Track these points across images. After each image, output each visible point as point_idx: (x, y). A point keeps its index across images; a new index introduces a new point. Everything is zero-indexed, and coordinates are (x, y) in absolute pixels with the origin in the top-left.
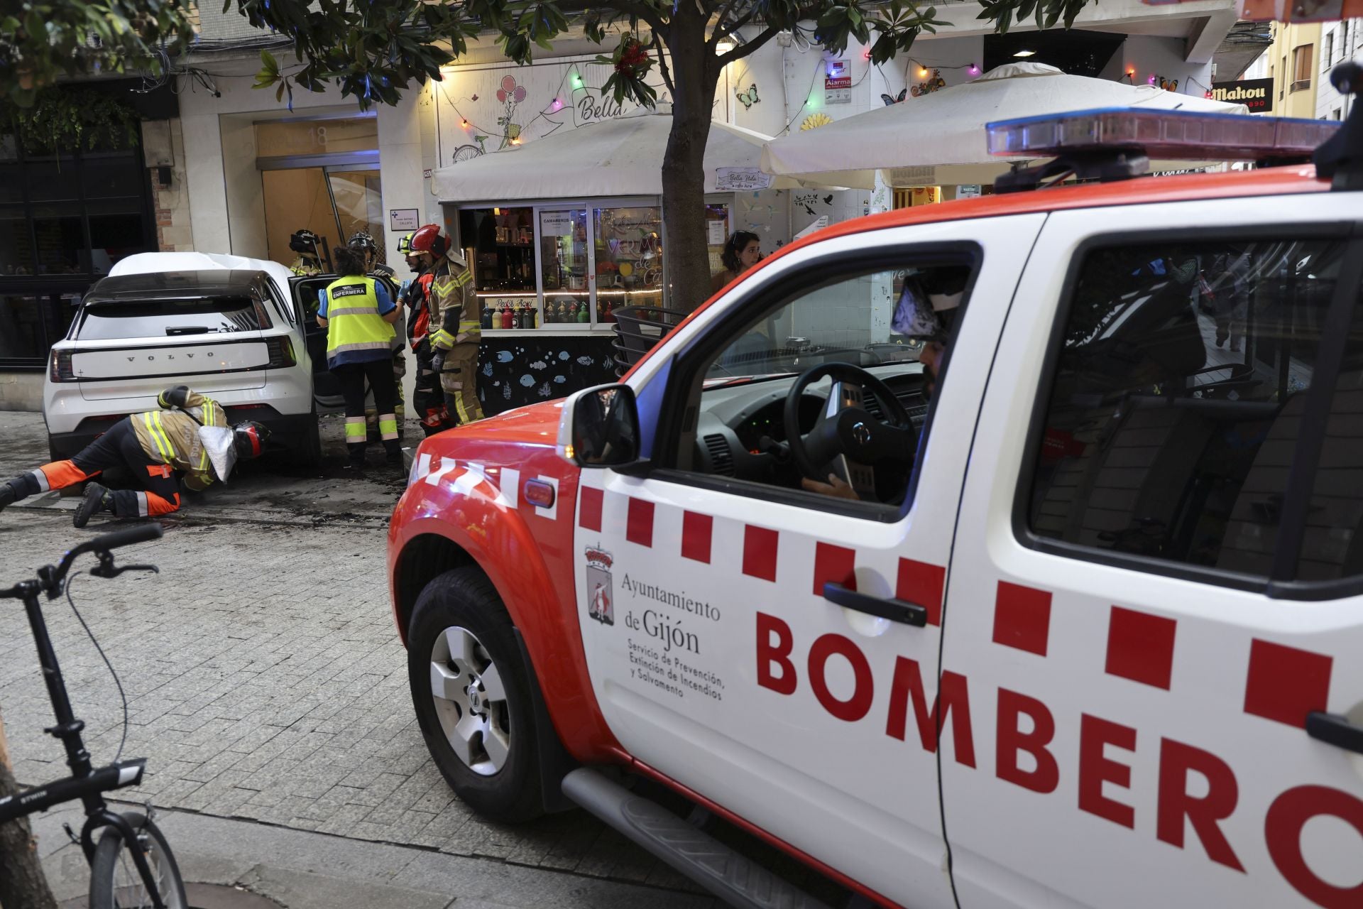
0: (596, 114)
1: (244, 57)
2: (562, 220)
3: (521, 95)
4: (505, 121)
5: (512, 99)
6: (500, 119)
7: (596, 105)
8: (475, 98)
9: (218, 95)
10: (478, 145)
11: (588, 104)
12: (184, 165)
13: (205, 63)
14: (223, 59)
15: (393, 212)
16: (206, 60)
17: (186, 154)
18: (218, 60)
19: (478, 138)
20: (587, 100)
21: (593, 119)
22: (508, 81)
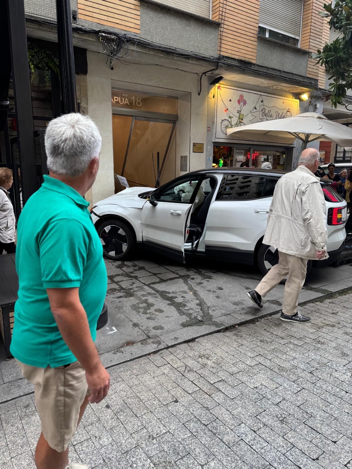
0: (266, 115)
1: (162, 55)
2: (242, 153)
3: (245, 103)
4: (239, 112)
5: (242, 104)
6: (238, 111)
7: (266, 112)
8: (230, 101)
9: (112, 69)
10: (230, 120)
11: (264, 111)
12: (87, 104)
13: (140, 52)
14: (150, 53)
15: (194, 144)
16: (141, 51)
17: (88, 98)
18: (148, 53)
19: (230, 117)
20: (264, 110)
21: (264, 117)
22: (242, 96)
